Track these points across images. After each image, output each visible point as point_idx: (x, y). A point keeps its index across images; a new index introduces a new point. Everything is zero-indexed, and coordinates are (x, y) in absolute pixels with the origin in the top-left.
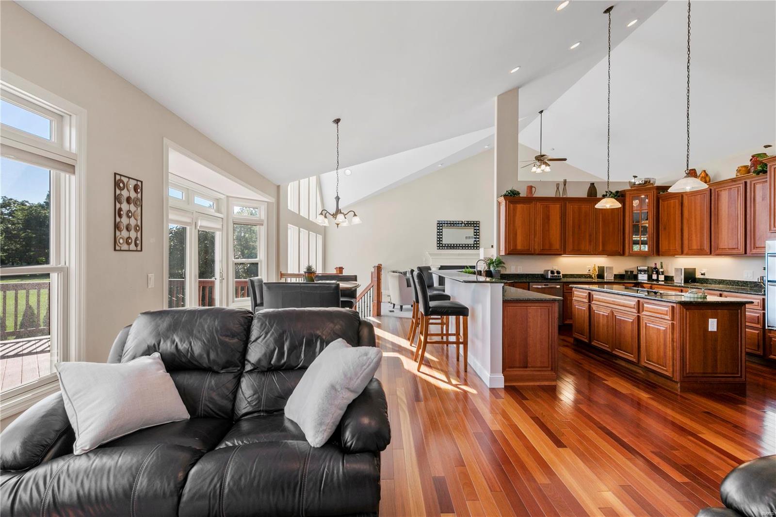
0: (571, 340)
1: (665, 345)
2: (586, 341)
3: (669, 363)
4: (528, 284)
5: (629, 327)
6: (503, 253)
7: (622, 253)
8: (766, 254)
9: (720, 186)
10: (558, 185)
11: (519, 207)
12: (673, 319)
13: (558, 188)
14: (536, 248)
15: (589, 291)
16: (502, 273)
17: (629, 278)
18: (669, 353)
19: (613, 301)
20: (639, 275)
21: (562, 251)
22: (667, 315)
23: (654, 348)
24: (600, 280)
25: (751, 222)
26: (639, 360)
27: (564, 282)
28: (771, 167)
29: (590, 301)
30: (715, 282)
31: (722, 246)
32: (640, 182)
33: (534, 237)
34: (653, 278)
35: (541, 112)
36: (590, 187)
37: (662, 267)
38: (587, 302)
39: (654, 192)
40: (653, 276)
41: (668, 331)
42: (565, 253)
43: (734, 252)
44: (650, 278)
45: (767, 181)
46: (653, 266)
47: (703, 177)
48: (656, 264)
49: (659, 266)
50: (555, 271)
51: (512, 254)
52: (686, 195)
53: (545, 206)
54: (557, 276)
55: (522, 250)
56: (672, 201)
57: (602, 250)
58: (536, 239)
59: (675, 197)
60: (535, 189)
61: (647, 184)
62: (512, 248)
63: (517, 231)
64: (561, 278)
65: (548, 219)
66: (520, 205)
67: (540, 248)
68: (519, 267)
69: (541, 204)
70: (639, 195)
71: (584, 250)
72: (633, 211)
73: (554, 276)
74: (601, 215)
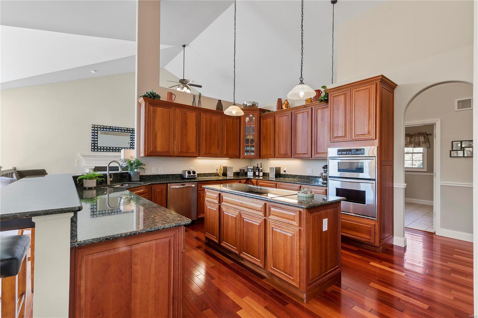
0: (203, 238)
1: (292, 252)
2: (216, 241)
3: (296, 272)
4: (166, 185)
5: (256, 231)
6: (142, 155)
7: (238, 157)
8: (328, 157)
9: (297, 110)
10: (194, 96)
11: (159, 110)
12: (300, 225)
13: (194, 99)
14: (175, 150)
15: (219, 192)
16: (141, 174)
17: (242, 175)
18: (297, 262)
19: (241, 203)
20: (248, 173)
21: (197, 154)
22: (294, 220)
23: (281, 256)
24: (225, 178)
25: (315, 135)
26: (265, 265)
27: (199, 181)
28: (331, 96)
29: (220, 202)
30: (292, 177)
31: (298, 152)
32: (250, 104)
33: (174, 140)
34: (256, 174)
35: (184, 46)
36: (218, 103)
37: (261, 166)
38: (218, 202)
39: (257, 113)
40: (256, 173)
41: (296, 238)
42: (199, 156)
43: (305, 156)
44: (254, 174)
45: (328, 107)
46: (256, 166)
47: (286, 104)
48: (258, 164)
49: (259, 166)
50: (191, 171)
51: (151, 156)
52: (277, 115)
53: (184, 112)
54: (192, 175)
55: (161, 152)
56: (269, 119)
57: (226, 154)
58: (175, 142)
59: (270, 117)
60: (175, 96)
61: (254, 107)
62: (151, 150)
63: (157, 133)
64: (196, 178)
65: (186, 125)
66: (160, 108)
67: (179, 151)
68: (159, 168)
69: (180, 111)
70: (249, 113)
71: (214, 153)
72: (246, 125)
73: (190, 176)
74: (225, 126)
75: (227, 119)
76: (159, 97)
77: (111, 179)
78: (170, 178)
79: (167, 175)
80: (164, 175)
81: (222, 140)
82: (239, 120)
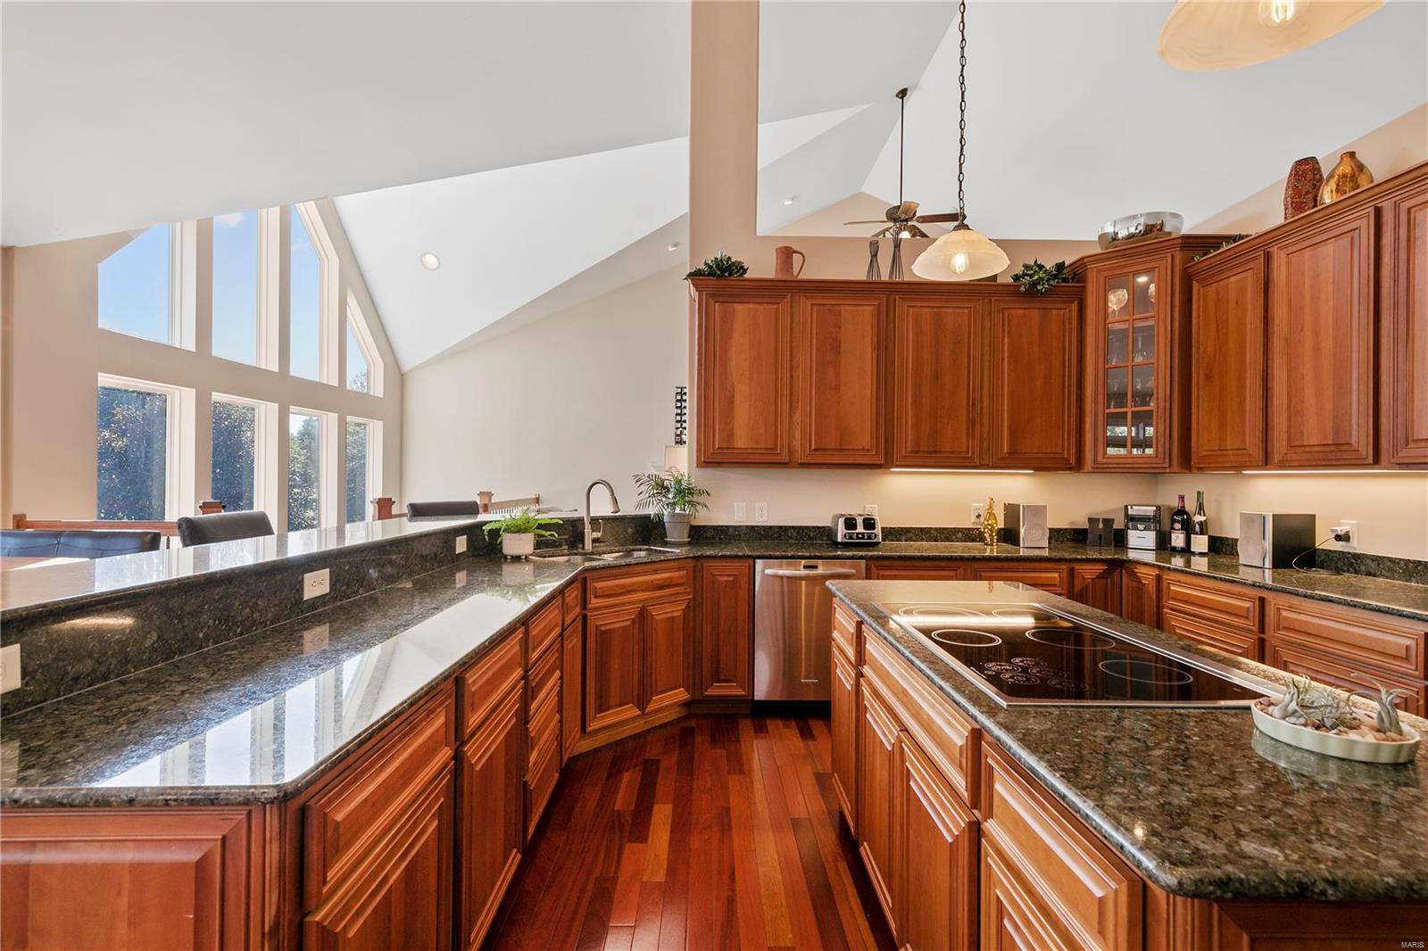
4: (750, 562)
7: (1074, 464)
9: (1415, 188)
10: (875, 246)
11: (742, 311)
13: (874, 256)
14: (797, 443)
15: (858, 618)
16: (696, 523)
17: (1100, 542)
19: (904, 693)
20: (1131, 533)
27: (872, 558)
30: (1390, 569)
32: (1132, 230)
33: (791, 411)
34: (1173, 544)
35: (903, 94)
37: (1201, 508)
38: (854, 661)
39: (1169, 263)
40: (1174, 536)
42: (893, 463)
44: (1163, 544)
46: (1175, 503)
47: (1344, 176)
48: (1182, 498)
49: (1190, 506)
50: (859, 519)
51: (718, 464)
52: (1281, 248)
53: (826, 308)
54: (863, 534)
55: (750, 451)
56: (1233, 279)
57: (1010, 453)
58: (797, 417)
59: (1241, 264)
60: (804, 257)
61: (1153, 235)
62: (716, 446)
63: (736, 388)
64: (879, 543)
65: (837, 352)
66: (746, 306)
67: (810, 446)
68: (758, 506)
69: (812, 304)
70: (1126, 270)
71: (952, 452)
72: (1110, 326)
73: (855, 536)
74: (1006, 340)
75: (1014, 312)
76: (742, 267)
77: (597, 535)
78: (791, 538)
79: (780, 527)
80: (771, 527)
81: (992, 398)
82: (1075, 306)
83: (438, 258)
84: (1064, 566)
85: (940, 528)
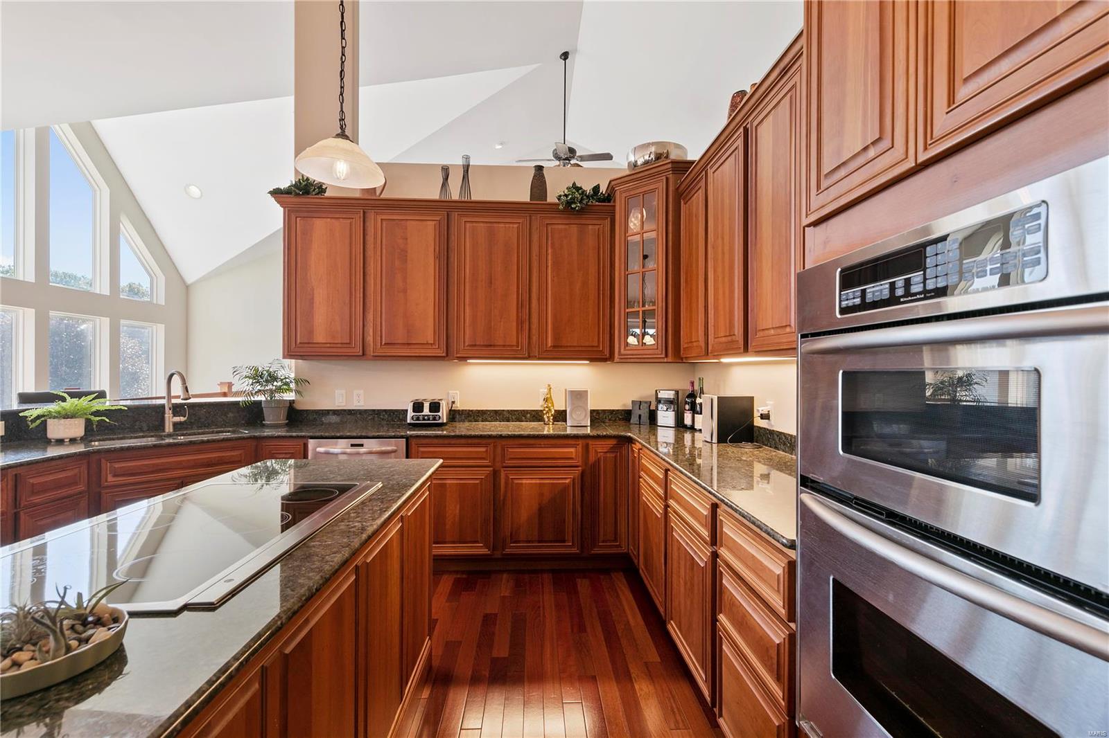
4: (304, 442)
7: (607, 357)
9: (760, 108)
10: (445, 172)
11: (321, 227)
13: (446, 178)
14: (370, 338)
20: (659, 413)
21: (442, 349)
32: (647, 158)
34: (685, 422)
35: (565, 56)
36: (534, 178)
40: (686, 415)
46: (688, 388)
48: (692, 383)
50: (427, 404)
51: (301, 357)
52: (711, 168)
53: (396, 222)
54: (429, 416)
55: (328, 345)
56: (695, 196)
57: (554, 346)
59: (698, 183)
62: (298, 341)
63: (315, 292)
64: (441, 424)
65: (404, 260)
66: (324, 220)
67: (381, 340)
68: (356, 392)
69: (382, 219)
70: (638, 191)
71: (504, 346)
72: (629, 238)
73: (421, 418)
74: (550, 251)
75: (556, 227)
76: (321, 187)
77: (176, 419)
78: (383, 420)
79: (374, 411)
81: (538, 300)
82: (608, 222)
83: (200, 190)
84: (580, 442)
85: (511, 411)
